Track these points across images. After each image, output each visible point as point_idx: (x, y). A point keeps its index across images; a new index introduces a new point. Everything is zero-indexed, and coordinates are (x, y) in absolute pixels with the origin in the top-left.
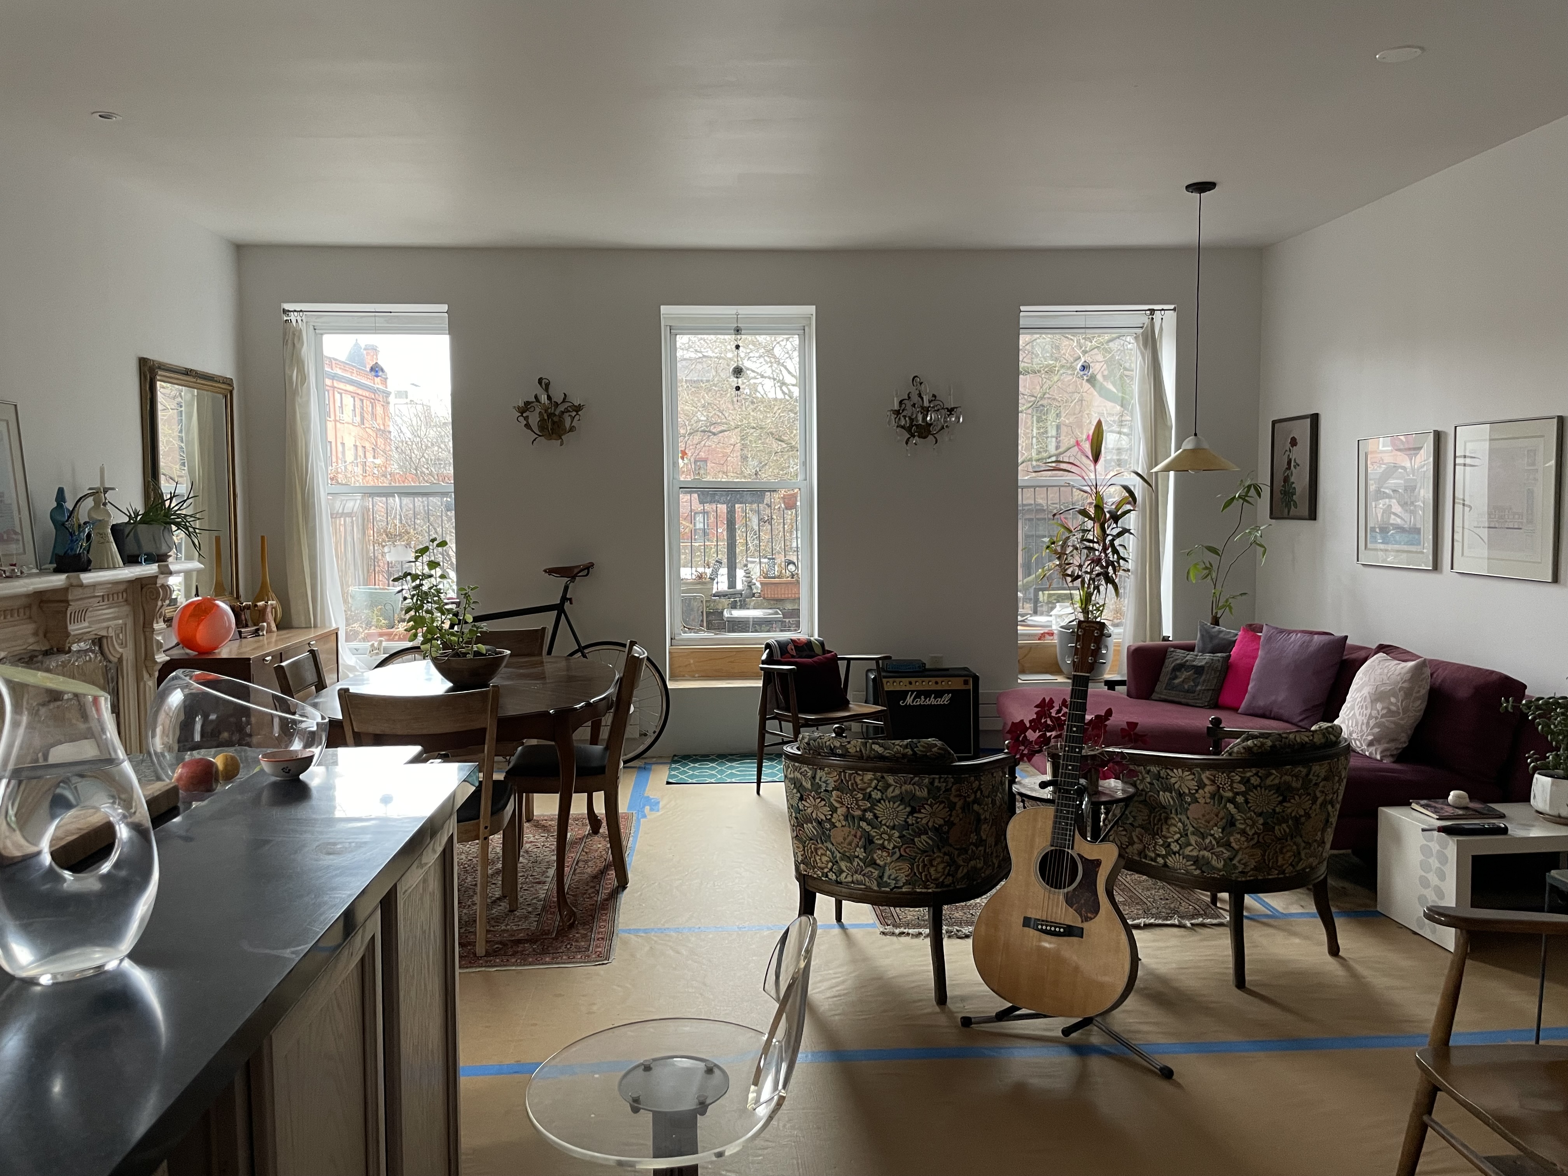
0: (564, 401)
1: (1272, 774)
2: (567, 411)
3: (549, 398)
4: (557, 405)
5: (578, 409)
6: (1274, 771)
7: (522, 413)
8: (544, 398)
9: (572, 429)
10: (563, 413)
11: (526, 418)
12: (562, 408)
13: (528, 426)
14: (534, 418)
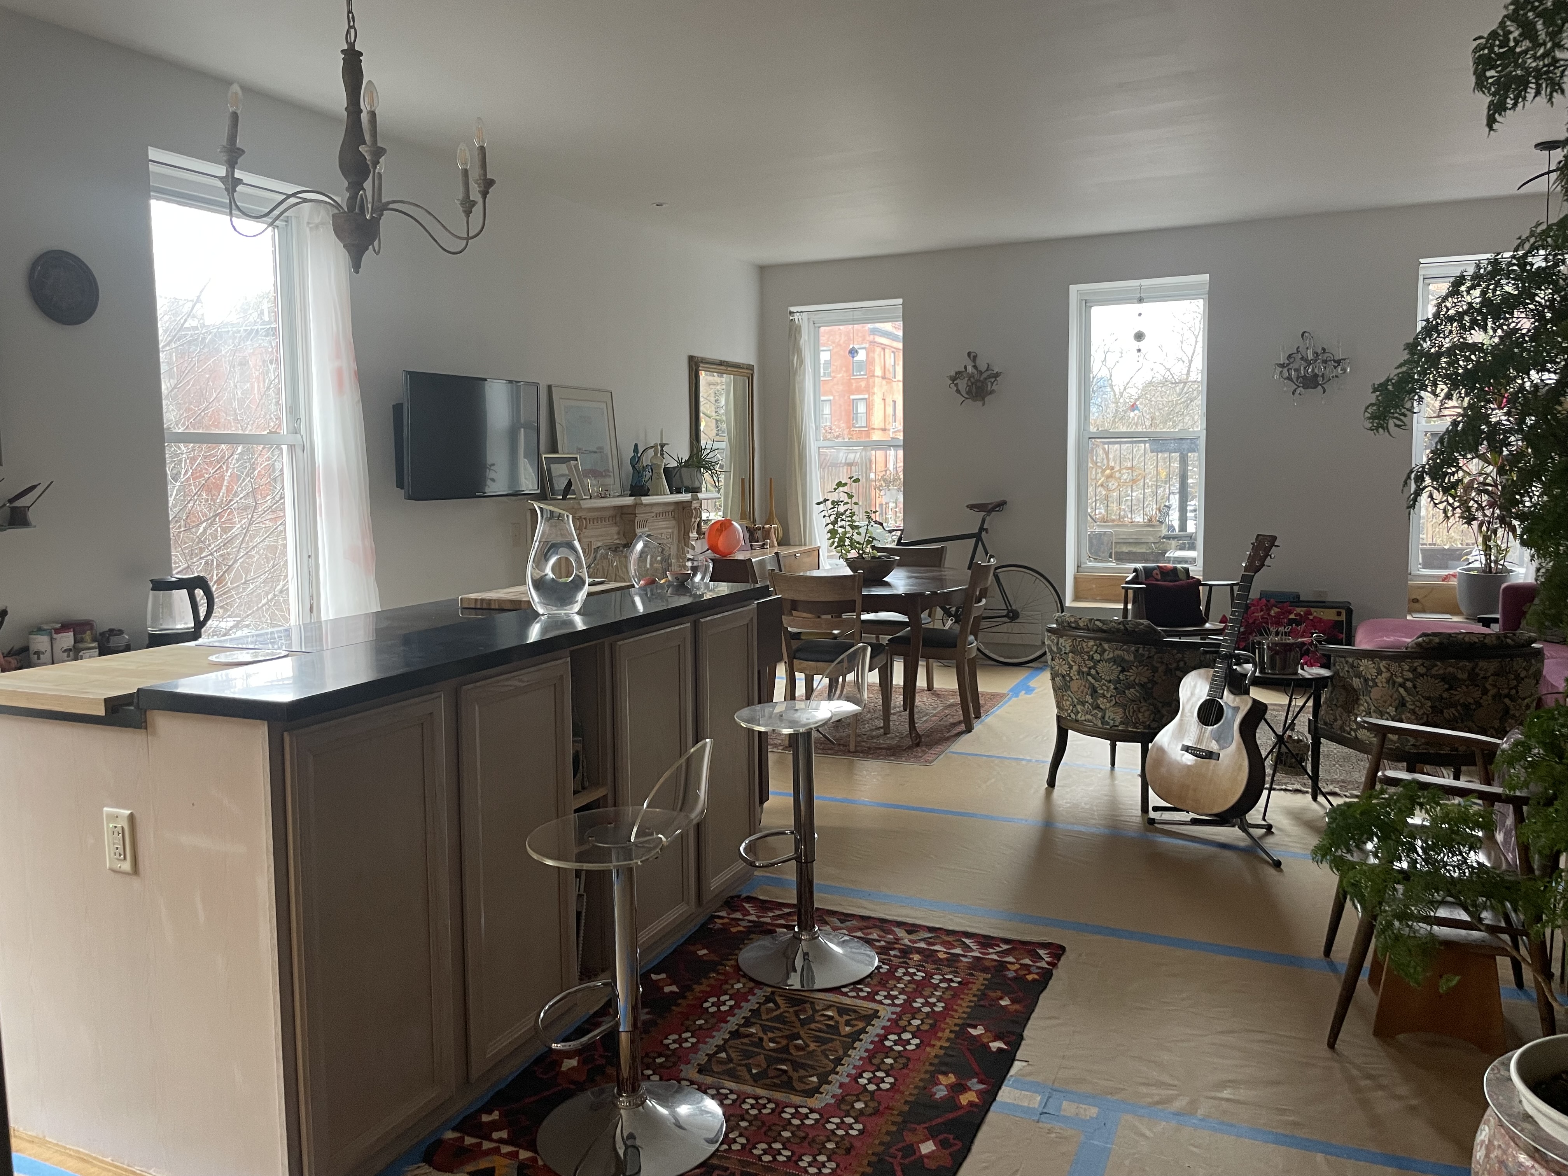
0: (987, 370)
1: (1437, 665)
2: (989, 377)
3: (975, 367)
4: (981, 373)
5: (996, 375)
6: (1438, 663)
7: (953, 381)
8: (970, 369)
9: (992, 392)
10: (986, 379)
11: (956, 385)
12: (985, 375)
13: (958, 391)
14: (963, 384)
